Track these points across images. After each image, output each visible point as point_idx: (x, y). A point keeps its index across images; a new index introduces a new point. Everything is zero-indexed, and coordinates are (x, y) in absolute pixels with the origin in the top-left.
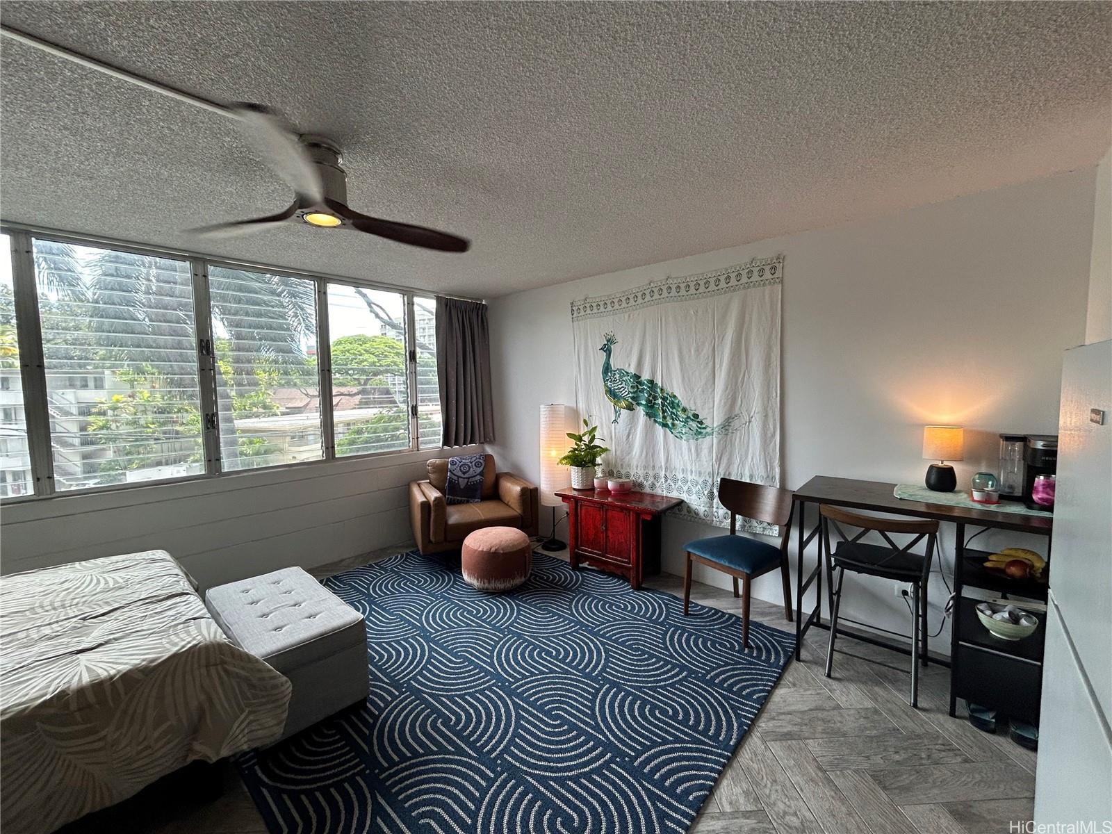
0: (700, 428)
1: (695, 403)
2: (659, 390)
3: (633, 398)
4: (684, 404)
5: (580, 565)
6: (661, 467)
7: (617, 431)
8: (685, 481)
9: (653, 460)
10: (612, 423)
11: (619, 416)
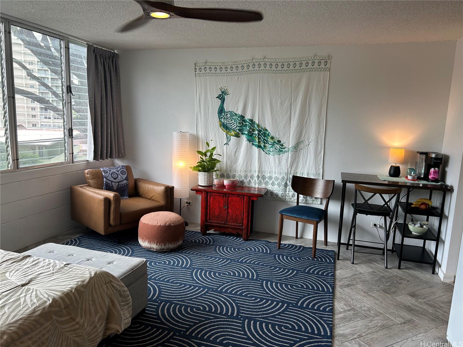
0: (281, 148)
1: (279, 134)
2: (256, 126)
3: (239, 130)
4: (272, 134)
5: (208, 232)
6: (255, 171)
7: (228, 150)
8: (270, 178)
9: (251, 167)
10: (225, 145)
11: (229, 141)
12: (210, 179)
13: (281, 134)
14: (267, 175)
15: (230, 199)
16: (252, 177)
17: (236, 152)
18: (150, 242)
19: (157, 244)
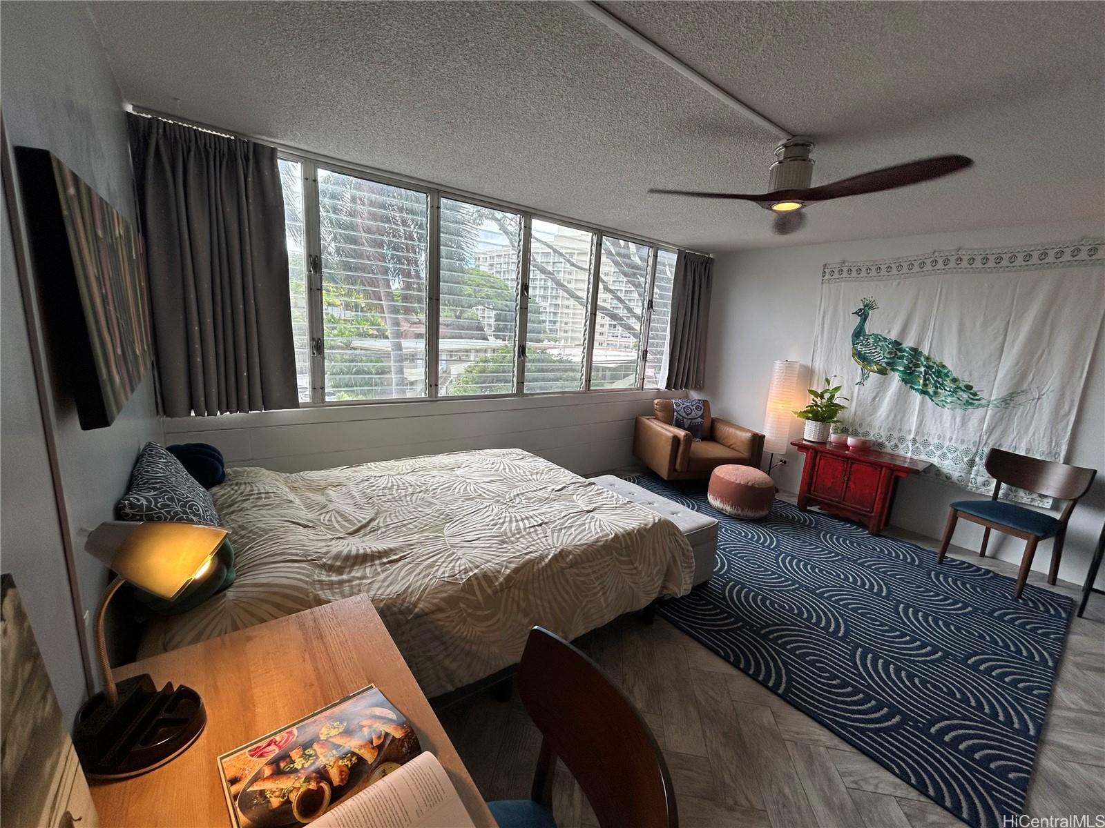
0: (972, 399)
1: (971, 375)
2: (923, 359)
3: (888, 364)
5: (808, 508)
6: (910, 430)
7: (861, 393)
8: (940, 447)
9: (901, 424)
10: (856, 384)
11: (866, 379)
12: (824, 433)
13: (975, 374)
14: (934, 441)
15: (854, 466)
16: (901, 440)
17: (875, 398)
18: (722, 501)
19: (732, 506)
